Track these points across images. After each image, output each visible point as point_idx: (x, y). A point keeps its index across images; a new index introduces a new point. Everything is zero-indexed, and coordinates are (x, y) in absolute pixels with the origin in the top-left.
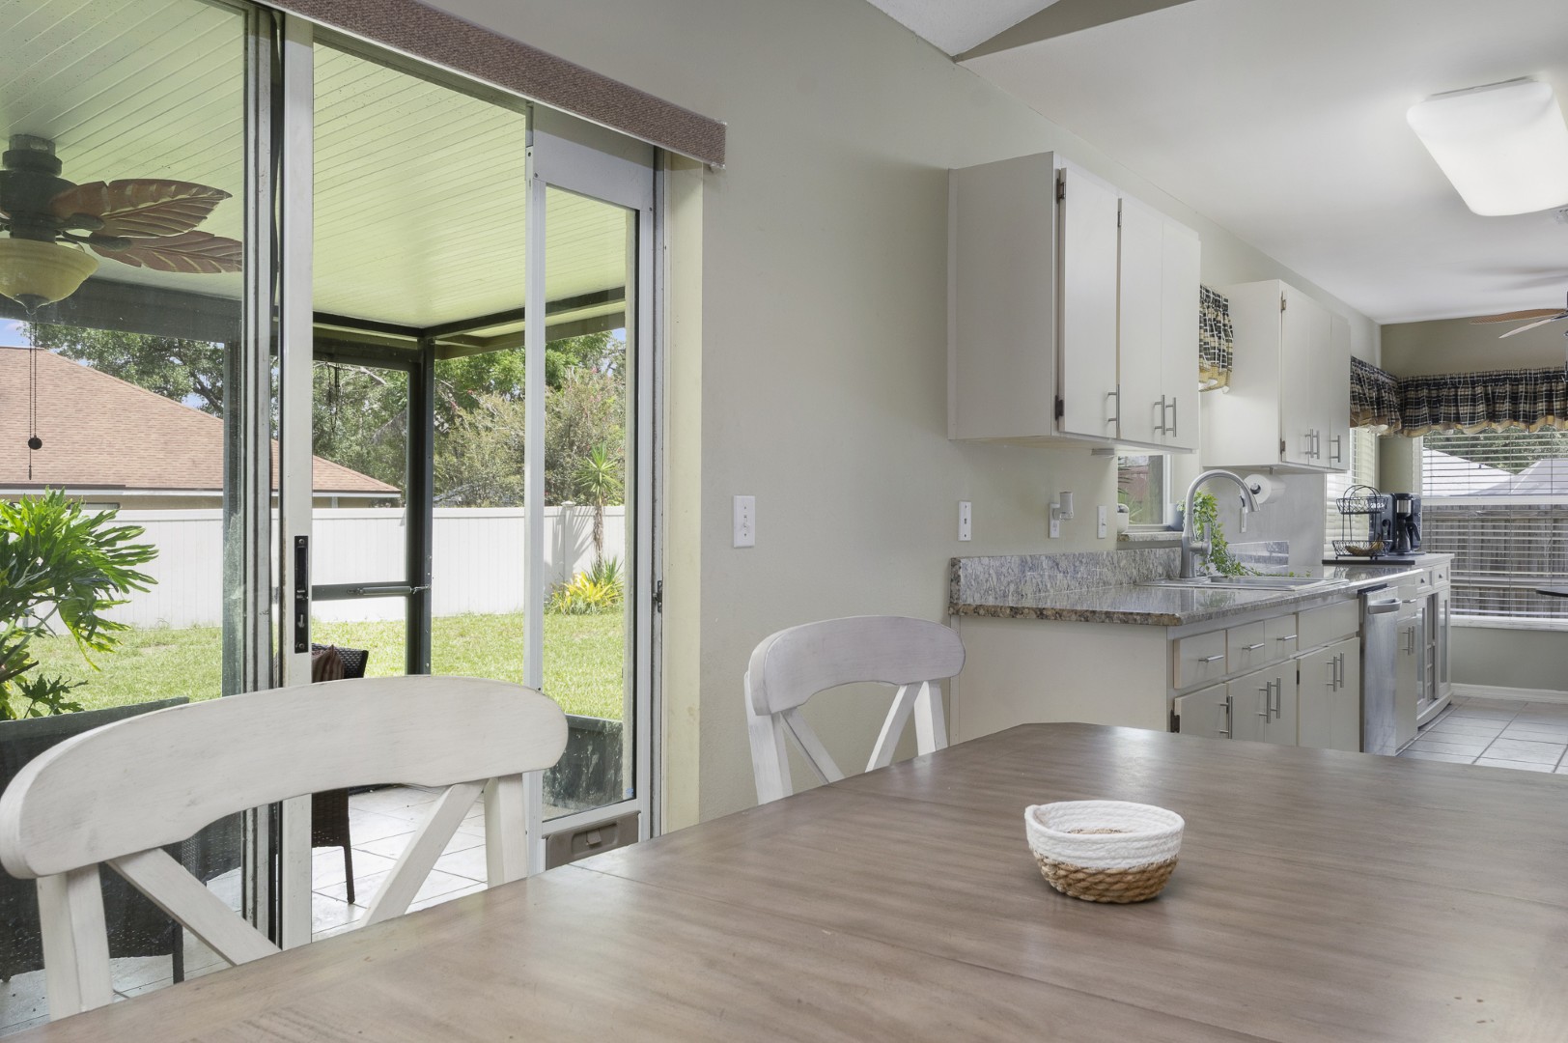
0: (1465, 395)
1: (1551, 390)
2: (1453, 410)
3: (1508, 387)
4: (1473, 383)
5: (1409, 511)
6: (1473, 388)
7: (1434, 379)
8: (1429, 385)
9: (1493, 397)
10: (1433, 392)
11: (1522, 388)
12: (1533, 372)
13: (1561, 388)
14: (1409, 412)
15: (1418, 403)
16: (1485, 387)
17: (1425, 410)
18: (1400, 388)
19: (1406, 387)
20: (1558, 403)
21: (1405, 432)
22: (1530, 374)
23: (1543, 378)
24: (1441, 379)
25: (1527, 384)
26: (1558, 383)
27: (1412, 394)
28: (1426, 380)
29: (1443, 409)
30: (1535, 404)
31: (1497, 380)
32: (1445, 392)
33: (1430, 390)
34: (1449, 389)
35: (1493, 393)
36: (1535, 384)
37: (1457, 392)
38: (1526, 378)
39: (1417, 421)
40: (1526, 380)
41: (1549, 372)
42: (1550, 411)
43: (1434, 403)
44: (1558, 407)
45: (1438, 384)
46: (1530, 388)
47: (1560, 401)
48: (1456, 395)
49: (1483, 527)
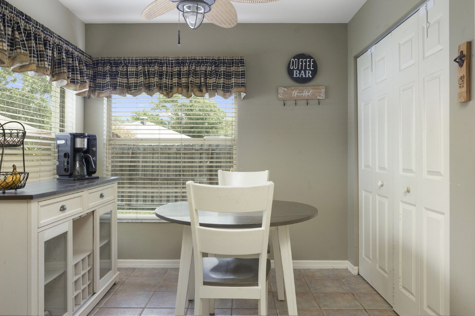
0: (131, 71)
1: (180, 71)
2: (125, 81)
3: (156, 68)
4: (137, 64)
5: (86, 146)
6: (137, 67)
7: (114, 60)
8: (111, 63)
9: (148, 74)
10: (113, 68)
11: (164, 69)
12: (170, 59)
13: (185, 69)
14: (99, 81)
15: (104, 75)
16: (144, 66)
17: (108, 79)
18: (94, 64)
19: (97, 64)
20: (184, 79)
21: (96, 94)
22: (169, 60)
23: (176, 63)
24: (119, 60)
25: (167, 67)
26: (184, 67)
27: (100, 69)
28: (110, 60)
29: (119, 80)
30: (171, 79)
31: (150, 62)
32: (120, 68)
33: (112, 67)
34: (123, 67)
35: (148, 71)
36: (172, 67)
37: (127, 69)
38: (167, 62)
39: (103, 87)
40: (167, 64)
41: (179, 60)
42: (179, 85)
43: (114, 75)
44: (184, 82)
45: (116, 63)
46: (170, 70)
47: (185, 78)
48: (127, 71)
49: (153, 158)
